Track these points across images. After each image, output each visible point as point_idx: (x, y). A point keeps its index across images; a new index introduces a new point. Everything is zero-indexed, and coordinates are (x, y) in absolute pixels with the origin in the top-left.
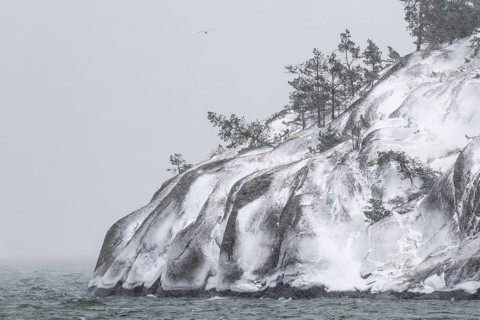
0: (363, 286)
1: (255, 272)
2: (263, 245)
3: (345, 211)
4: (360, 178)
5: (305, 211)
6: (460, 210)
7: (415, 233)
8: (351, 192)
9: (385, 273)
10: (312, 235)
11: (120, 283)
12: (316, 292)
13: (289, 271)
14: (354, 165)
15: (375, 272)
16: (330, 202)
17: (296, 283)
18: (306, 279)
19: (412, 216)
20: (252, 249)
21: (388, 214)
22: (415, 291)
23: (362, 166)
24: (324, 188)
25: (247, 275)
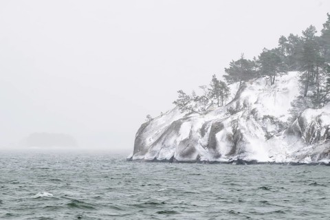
0: (271, 160)
1: (226, 155)
2: (227, 146)
3: (256, 135)
4: (256, 124)
5: (244, 134)
6: (305, 135)
7: (285, 143)
8: (255, 129)
9: (279, 156)
10: (249, 143)
11: (155, 158)
12: (253, 162)
13: (242, 155)
14: (253, 120)
15: (275, 156)
16: (250, 132)
17: (245, 159)
18: (249, 158)
19: (281, 137)
20: (224, 147)
21: (272, 136)
22: (302, 162)
23: (256, 120)
24: (246, 127)
25: (223, 156)
